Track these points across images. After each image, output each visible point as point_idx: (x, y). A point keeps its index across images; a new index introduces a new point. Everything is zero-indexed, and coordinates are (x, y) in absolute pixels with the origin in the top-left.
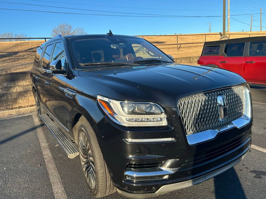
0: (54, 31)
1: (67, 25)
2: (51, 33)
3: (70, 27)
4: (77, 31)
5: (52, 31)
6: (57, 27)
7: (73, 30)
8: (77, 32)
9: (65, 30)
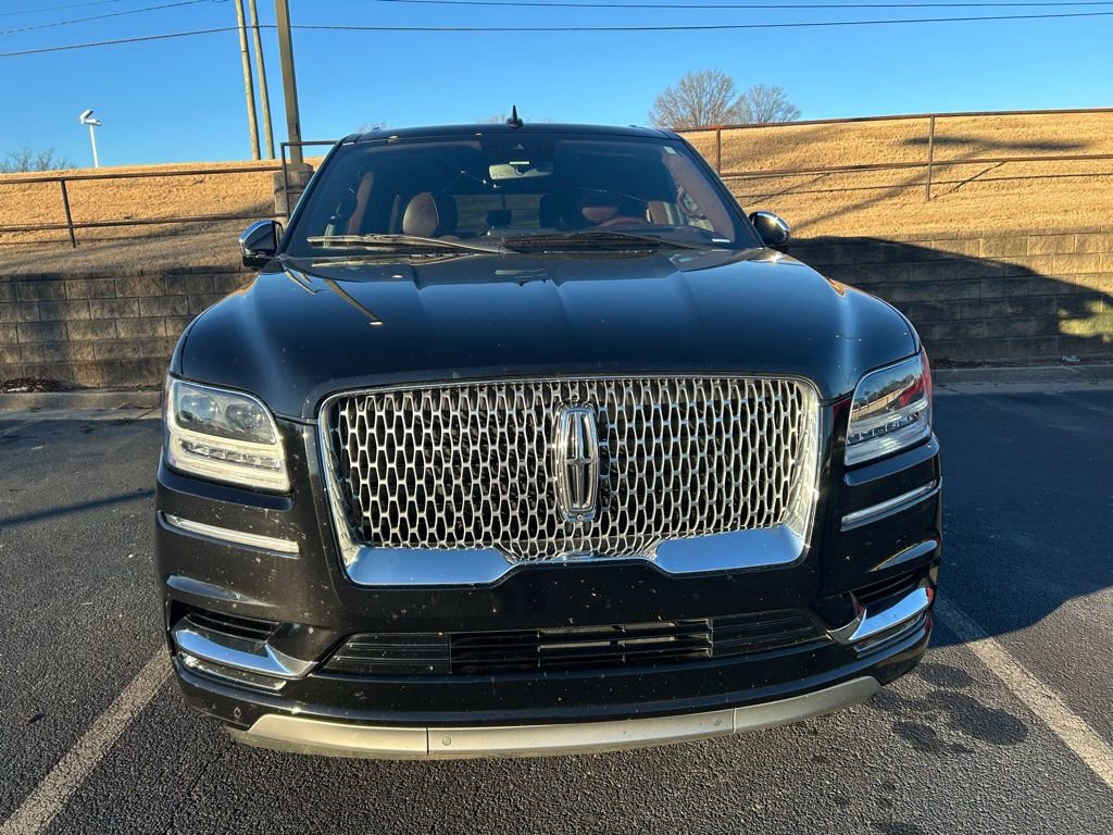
0: (661, 104)
1: (715, 78)
2: (650, 114)
3: (727, 84)
4: (754, 100)
5: (656, 106)
6: (675, 85)
7: (738, 95)
8: (753, 105)
9: (704, 100)
